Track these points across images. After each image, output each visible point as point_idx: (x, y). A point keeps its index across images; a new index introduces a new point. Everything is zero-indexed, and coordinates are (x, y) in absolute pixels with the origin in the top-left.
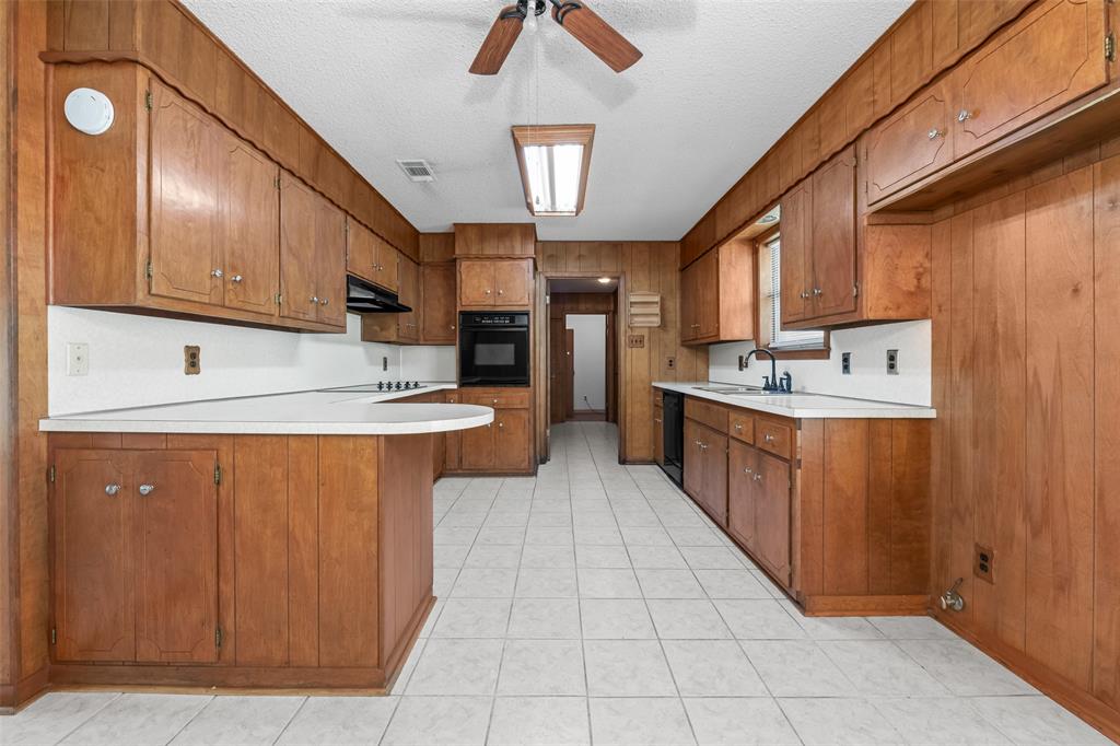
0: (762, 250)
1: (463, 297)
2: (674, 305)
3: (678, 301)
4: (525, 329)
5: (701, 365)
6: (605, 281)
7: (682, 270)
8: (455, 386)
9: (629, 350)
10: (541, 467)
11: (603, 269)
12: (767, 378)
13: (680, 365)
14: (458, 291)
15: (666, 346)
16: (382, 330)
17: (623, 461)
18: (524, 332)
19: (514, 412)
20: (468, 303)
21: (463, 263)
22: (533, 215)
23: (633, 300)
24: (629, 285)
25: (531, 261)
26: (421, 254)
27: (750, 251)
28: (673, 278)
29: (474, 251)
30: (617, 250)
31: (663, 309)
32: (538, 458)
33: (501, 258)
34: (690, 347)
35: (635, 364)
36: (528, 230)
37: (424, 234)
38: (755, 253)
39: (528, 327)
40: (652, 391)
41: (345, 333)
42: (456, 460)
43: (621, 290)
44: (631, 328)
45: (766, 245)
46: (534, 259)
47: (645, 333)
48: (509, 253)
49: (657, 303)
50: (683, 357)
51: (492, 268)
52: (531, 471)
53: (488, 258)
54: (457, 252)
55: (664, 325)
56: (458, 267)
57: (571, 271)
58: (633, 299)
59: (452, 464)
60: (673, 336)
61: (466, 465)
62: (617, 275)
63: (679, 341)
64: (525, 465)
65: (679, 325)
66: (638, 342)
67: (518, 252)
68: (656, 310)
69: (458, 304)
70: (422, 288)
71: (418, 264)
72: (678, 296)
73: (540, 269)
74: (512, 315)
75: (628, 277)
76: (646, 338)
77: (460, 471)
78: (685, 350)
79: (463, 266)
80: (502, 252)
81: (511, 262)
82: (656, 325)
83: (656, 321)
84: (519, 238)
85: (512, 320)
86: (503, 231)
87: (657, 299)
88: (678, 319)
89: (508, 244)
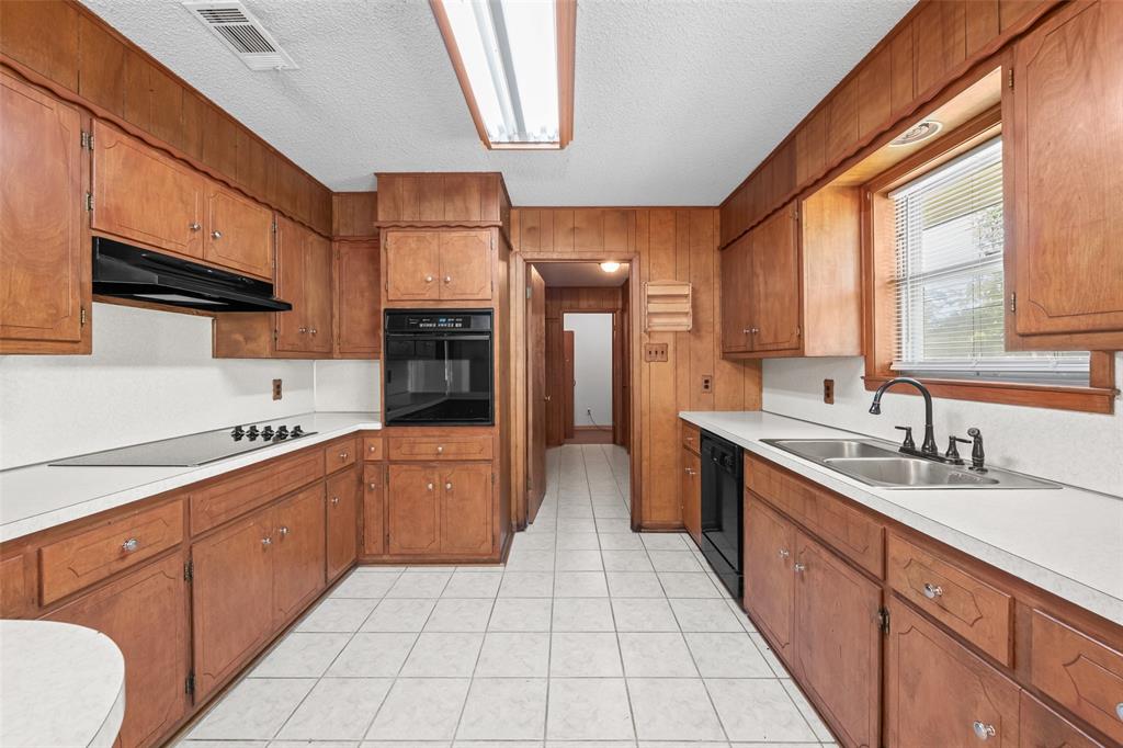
0: (878, 204)
1: (390, 286)
2: (712, 300)
3: (717, 293)
4: (487, 337)
5: (750, 387)
6: (611, 268)
7: (724, 248)
8: (378, 426)
9: (645, 365)
10: (518, 536)
11: (607, 248)
12: (909, 431)
13: (719, 387)
14: (383, 279)
15: (699, 360)
16: (247, 339)
17: (637, 527)
18: (486, 341)
19: (470, 466)
20: (399, 296)
21: (389, 234)
22: (489, 148)
23: (650, 293)
24: (645, 270)
25: (495, 233)
26: (335, 226)
27: (856, 207)
28: (711, 261)
29: (407, 217)
30: (628, 221)
31: (694, 307)
32: (514, 523)
33: (448, 226)
34: (735, 361)
35: (655, 385)
36: (491, 184)
37: (338, 194)
38: (865, 210)
39: (490, 333)
40: (680, 424)
41: (90, 354)
42: (380, 540)
43: (635, 279)
44: (649, 334)
45: (886, 195)
46: (501, 229)
47: (669, 339)
48: (461, 219)
49: (686, 296)
50: (724, 373)
51: (435, 242)
52: (497, 557)
53: (428, 227)
54: (381, 217)
55: (696, 329)
56: (382, 241)
57: (561, 250)
58: (651, 291)
59: (374, 545)
60: (709, 344)
61: (395, 546)
62: (628, 256)
63: (718, 352)
64: (487, 547)
65: (718, 328)
66: (660, 352)
67: (475, 218)
68: (686, 306)
69: (383, 299)
70: (336, 276)
71: (330, 239)
72: (717, 286)
73: (515, 247)
74: (466, 315)
75: (645, 258)
76: (671, 348)
77: (385, 558)
78: (727, 366)
79: (390, 240)
80: (450, 217)
81: (465, 233)
82: (684, 328)
83: (686, 323)
84: (476, 196)
85: (466, 323)
86: (451, 185)
87: (687, 290)
88: (718, 319)
89: (459, 203)
